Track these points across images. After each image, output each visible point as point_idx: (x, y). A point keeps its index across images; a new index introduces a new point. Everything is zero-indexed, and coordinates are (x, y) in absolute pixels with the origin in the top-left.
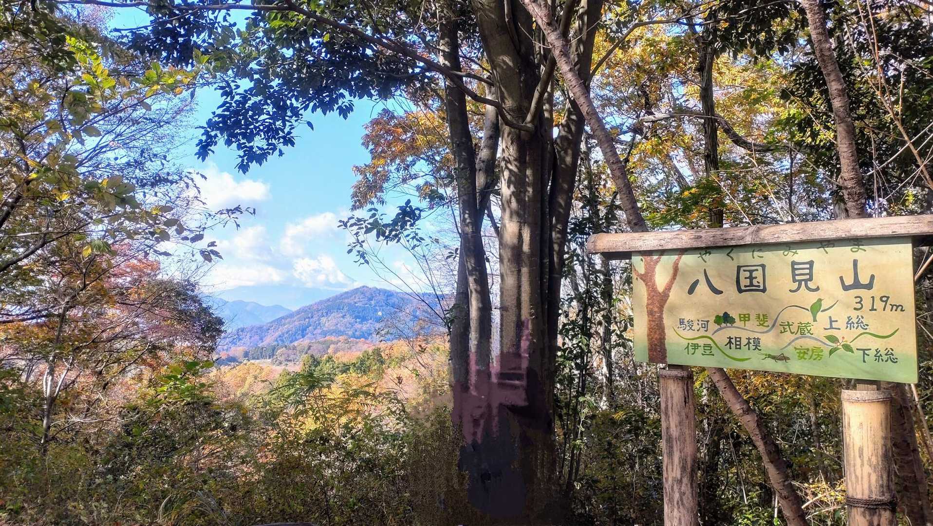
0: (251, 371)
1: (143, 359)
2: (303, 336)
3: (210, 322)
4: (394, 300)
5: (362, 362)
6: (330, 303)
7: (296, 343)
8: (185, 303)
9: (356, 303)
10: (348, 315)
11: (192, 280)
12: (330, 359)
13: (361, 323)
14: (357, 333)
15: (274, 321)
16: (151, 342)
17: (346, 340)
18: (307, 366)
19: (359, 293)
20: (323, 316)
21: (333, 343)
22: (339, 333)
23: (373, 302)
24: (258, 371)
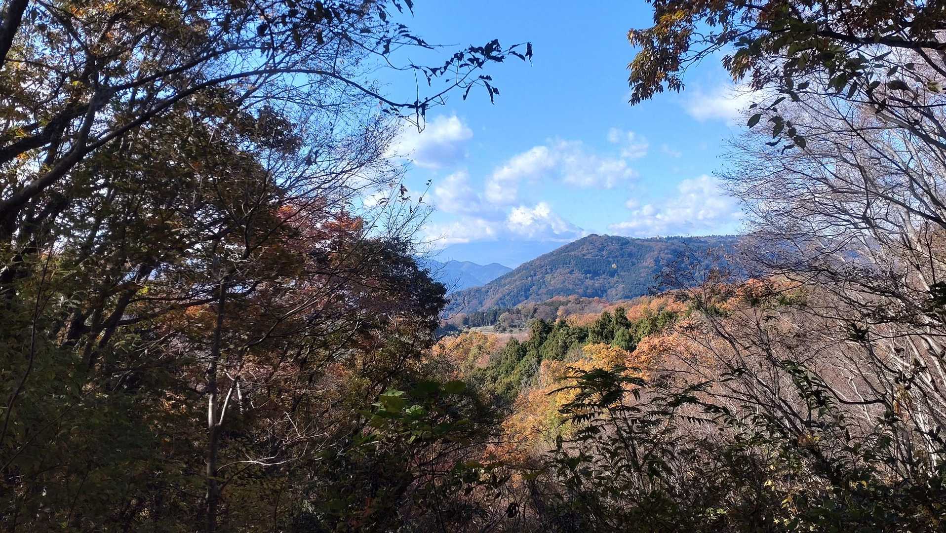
0: (474, 341)
1: (353, 341)
2: (527, 298)
3: (429, 290)
4: (630, 248)
5: (603, 326)
6: (553, 258)
7: (520, 306)
8: (396, 268)
9: (584, 255)
10: (576, 271)
11: (403, 238)
12: (563, 324)
13: (592, 278)
14: (588, 291)
15: (493, 282)
16: (360, 320)
17: (576, 299)
18: (537, 333)
19: (587, 244)
20: (547, 273)
21: (563, 304)
22: (567, 292)
23: (604, 253)
24: (482, 340)
